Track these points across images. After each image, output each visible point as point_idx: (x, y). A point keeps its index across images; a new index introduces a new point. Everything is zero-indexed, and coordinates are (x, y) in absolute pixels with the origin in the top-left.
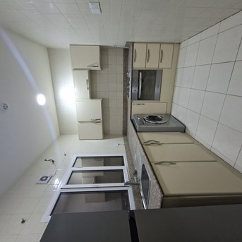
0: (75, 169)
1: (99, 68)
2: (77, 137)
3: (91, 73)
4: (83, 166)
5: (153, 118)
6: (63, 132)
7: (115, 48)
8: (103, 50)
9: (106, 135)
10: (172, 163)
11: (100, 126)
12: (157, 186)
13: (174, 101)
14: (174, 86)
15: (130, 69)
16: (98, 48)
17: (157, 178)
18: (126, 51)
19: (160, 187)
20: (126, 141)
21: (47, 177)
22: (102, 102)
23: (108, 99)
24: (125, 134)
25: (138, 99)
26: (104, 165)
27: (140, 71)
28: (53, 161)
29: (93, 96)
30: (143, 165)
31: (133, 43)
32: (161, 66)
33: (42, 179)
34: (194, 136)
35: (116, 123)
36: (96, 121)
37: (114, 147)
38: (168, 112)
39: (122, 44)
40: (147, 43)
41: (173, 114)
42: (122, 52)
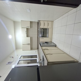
0: (20, 59)
1: (30, 28)
2: (22, 50)
3: (27, 29)
4: (23, 58)
5: (46, 43)
6: (17, 48)
7: (35, 22)
8: (31, 22)
9: (31, 49)
10: (51, 54)
11: (30, 46)
12: (46, 60)
13: (53, 38)
14: (52, 33)
15: (39, 28)
16: (30, 22)
17: (46, 58)
18: (38, 23)
19: (47, 60)
20: (38, 51)
21: (10, 62)
22: (31, 38)
23: (32, 37)
24: (38, 48)
25: (42, 37)
26: (31, 58)
27: (42, 29)
28: (13, 57)
29: (27, 36)
30: (43, 56)
31: (40, 21)
32: (48, 27)
33: (8, 63)
34: (58, 47)
35: (35, 45)
36: (28, 44)
37: (34, 53)
38: (51, 41)
39: (37, 21)
40: (44, 21)
41: (53, 42)
42: (37, 23)
